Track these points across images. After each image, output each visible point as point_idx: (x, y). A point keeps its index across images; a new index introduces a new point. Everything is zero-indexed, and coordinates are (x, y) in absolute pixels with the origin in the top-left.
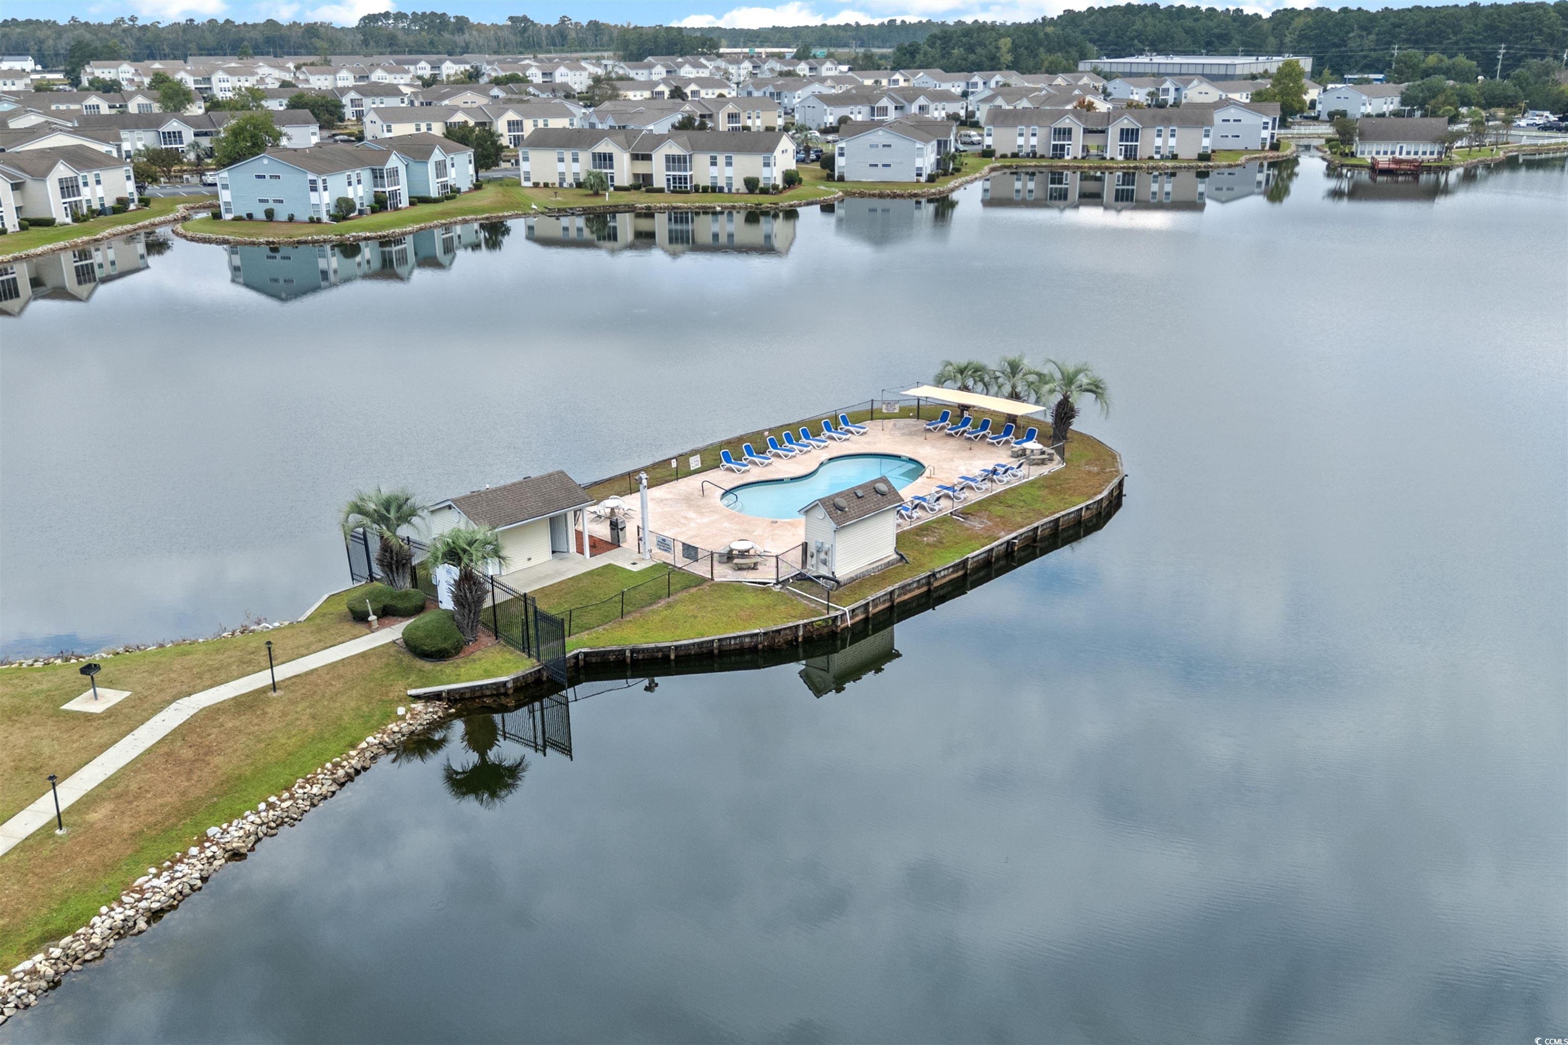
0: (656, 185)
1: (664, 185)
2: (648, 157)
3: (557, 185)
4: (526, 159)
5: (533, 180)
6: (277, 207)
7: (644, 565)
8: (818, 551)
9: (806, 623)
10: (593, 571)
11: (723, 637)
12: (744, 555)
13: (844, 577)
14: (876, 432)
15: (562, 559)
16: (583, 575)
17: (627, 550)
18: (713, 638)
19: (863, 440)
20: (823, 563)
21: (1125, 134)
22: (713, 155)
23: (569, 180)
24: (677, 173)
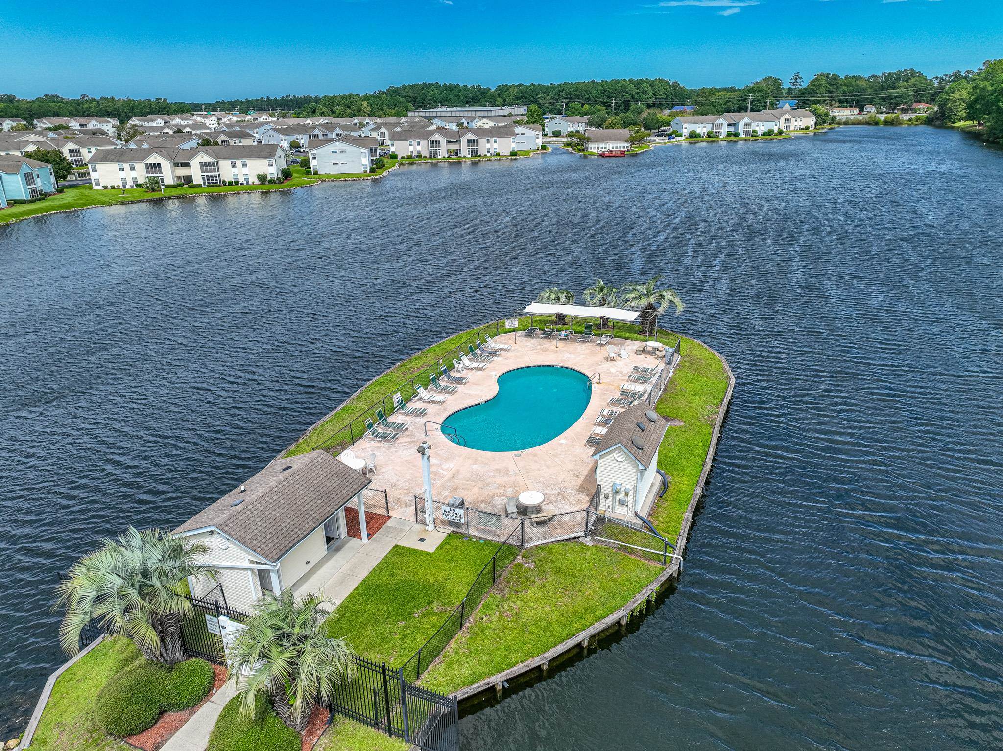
0: (195, 182)
1: (201, 182)
3: (121, 187)
4: (95, 170)
5: (102, 183)
7: (434, 540)
8: (616, 492)
9: (655, 587)
10: (386, 561)
11: (591, 631)
12: (538, 509)
13: (644, 514)
14: (514, 346)
15: (338, 549)
16: (378, 570)
17: (401, 521)
18: (583, 637)
19: (509, 354)
20: (622, 503)
21: (471, 142)
22: (233, 160)
23: (129, 183)
24: (209, 174)
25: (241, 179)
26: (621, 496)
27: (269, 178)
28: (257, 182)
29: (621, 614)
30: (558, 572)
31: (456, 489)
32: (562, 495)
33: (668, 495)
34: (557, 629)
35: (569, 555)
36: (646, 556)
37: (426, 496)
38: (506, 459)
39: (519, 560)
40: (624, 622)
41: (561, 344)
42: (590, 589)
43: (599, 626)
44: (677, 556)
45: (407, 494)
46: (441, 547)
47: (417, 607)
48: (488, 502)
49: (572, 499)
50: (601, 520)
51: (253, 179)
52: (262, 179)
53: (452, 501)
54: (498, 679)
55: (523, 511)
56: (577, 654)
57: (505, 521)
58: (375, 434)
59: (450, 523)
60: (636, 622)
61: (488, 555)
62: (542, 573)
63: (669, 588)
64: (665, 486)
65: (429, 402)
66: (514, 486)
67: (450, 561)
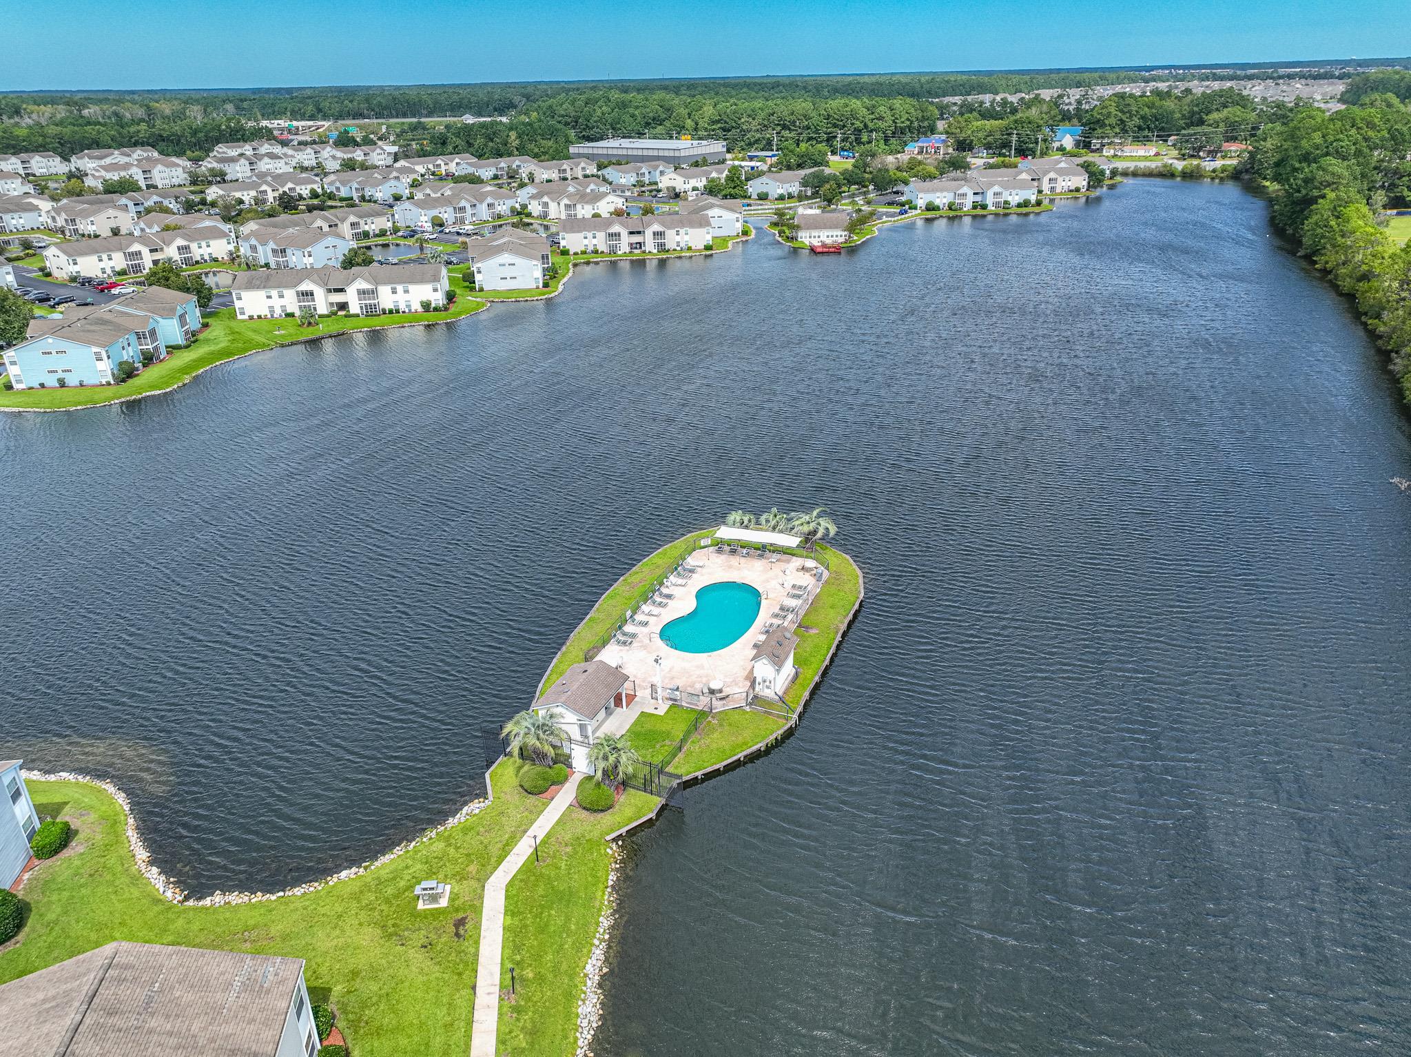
0: (352, 311)
1: (358, 311)
2: (341, 290)
3: (269, 316)
4: (239, 298)
5: (248, 313)
6: (67, 376)
7: (663, 709)
8: (765, 681)
9: (781, 732)
10: (638, 720)
11: (745, 753)
12: (720, 691)
13: (780, 694)
14: (707, 563)
15: (611, 714)
16: (635, 724)
17: (643, 698)
18: (741, 755)
19: (704, 570)
20: (768, 687)
21: (657, 234)
22: (394, 286)
23: (278, 312)
24: (368, 302)
25: (402, 307)
26: (767, 683)
27: (433, 305)
28: (420, 309)
29: (761, 745)
30: (730, 725)
31: (672, 678)
32: (735, 683)
33: (798, 681)
34: (728, 752)
35: (736, 716)
36: (778, 716)
37: (659, 685)
38: (703, 657)
39: (710, 719)
40: (762, 749)
41: (743, 560)
42: (747, 734)
43: (748, 751)
44: (795, 716)
45: (644, 681)
46: (667, 713)
47: (658, 742)
48: (692, 686)
49: (741, 684)
50: (756, 697)
51: (416, 306)
52: (426, 306)
53: (671, 687)
54: (699, 774)
55: (712, 692)
56: (737, 764)
57: (701, 697)
58: (618, 642)
59: (671, 699)
60: (768, 750)
61: (693, 716)
62: (721, 725)
63: (790, 733)
64: (797, 674)
65: (650, 614)
66: (707, 676)
67: (674, 719)
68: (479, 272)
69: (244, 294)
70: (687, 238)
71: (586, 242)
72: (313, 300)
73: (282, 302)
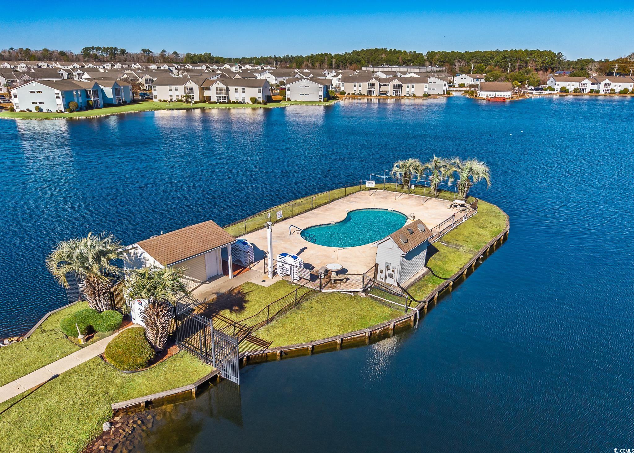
0: (212, 100)
1: (216, 100)
2: (209, 89)
4: (155, 90)
5: (158, 99)
6: (41, 106)
7: (270, 282)
8: (387, 269)
13: (404, 286)
17: (256, 272)
21: (395, 86)
22: (237, 88)
23: (174, 98)
24: (221, 95)
25: (240, 100)
28: (250, 102)
37: (269, 255)
38: (332, 250)
40: (367, 336)
44: (416, 309)
46: (273, 285)
50: (375, 286)
51: (248, 100)
52: (254, 100)
68: (288, 90)
69: (158, 87)
70: (413, 90)
71: (355, 88)
72: (193, 93)
73: (177, 93)
